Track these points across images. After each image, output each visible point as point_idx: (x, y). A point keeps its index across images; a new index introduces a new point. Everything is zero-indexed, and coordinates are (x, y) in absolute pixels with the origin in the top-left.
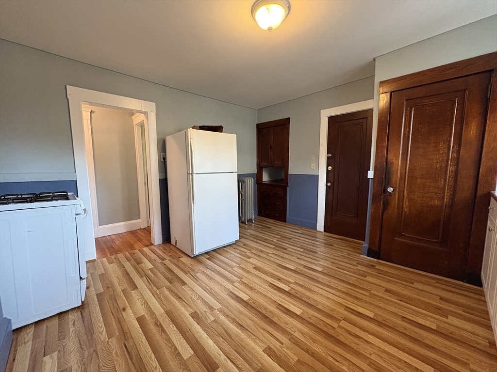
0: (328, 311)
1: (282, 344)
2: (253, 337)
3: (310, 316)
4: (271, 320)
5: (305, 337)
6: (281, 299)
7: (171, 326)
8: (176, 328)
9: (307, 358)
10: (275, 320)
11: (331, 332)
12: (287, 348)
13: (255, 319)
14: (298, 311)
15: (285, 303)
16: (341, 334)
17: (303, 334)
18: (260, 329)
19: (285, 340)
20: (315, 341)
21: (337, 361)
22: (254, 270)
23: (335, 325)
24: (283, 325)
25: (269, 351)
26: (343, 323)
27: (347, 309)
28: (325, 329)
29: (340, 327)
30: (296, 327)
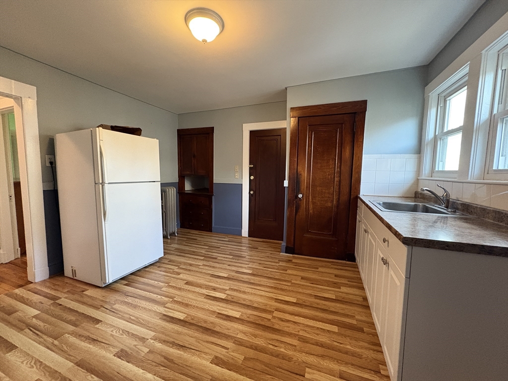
0: (264, 307)
1: (227, 349)
2: (198, 353)
3: (248, 316)
4: (213, 330)
5: (247, 336)
6: (219, 308)
7: (89, 377)
8: (97, 377)
9: (251, 353)
10: (217, 329)
11: (268, 324)
12: (233, 351)
13: (197, 334)
14: (237, 315)
15: (223, 310)
16: (275, 323)
17: (244, 333)
18: (204, 343)
19: (229, 344)
20: (255, 336)
21: (276, 346)
22: (187, 286)
23: (270, 317)
24: (226, 332)
25: (217, 361)
26: (276, 314)
27: (277, 301)
28: (263, 323)
29: (274, 317)
30: (238, 329)
